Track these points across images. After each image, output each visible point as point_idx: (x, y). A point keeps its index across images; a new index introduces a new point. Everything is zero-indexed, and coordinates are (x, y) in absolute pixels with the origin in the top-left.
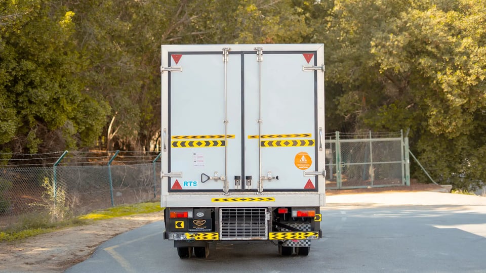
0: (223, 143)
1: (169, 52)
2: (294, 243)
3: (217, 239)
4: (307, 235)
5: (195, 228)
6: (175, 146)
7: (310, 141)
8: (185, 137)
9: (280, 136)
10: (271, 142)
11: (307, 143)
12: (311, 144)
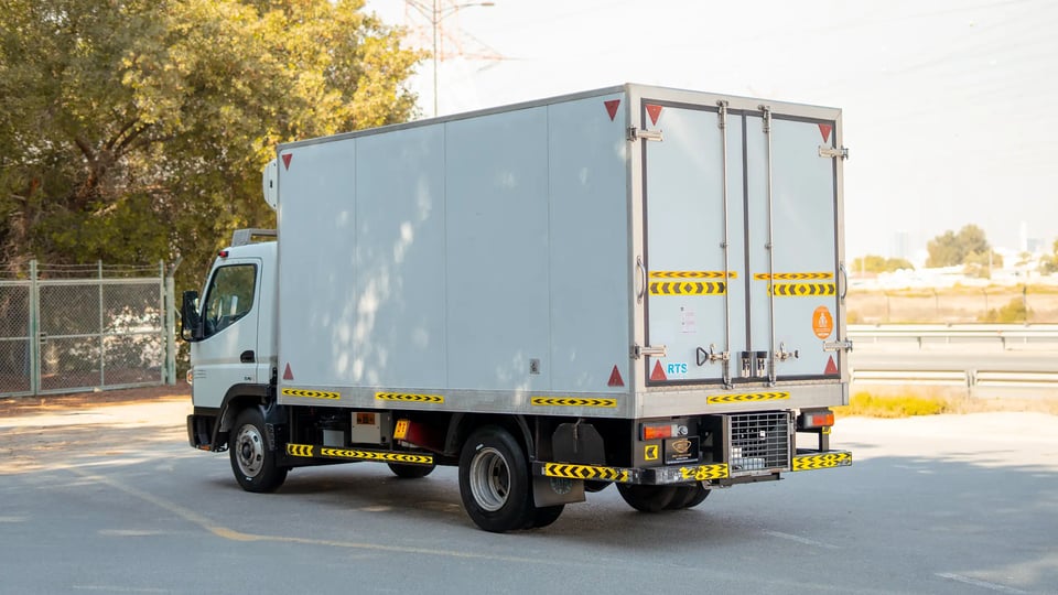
0: (722, 288)
1: (642, 99)
3: (726, 476)
4: (838, 460)
5: (675, 459)
6: (655, 291)
7: (831, 286)
8: (669, 275)
9: (795, 276)
10: (783, 287)
11: (827, 289)
12: (831, 292)
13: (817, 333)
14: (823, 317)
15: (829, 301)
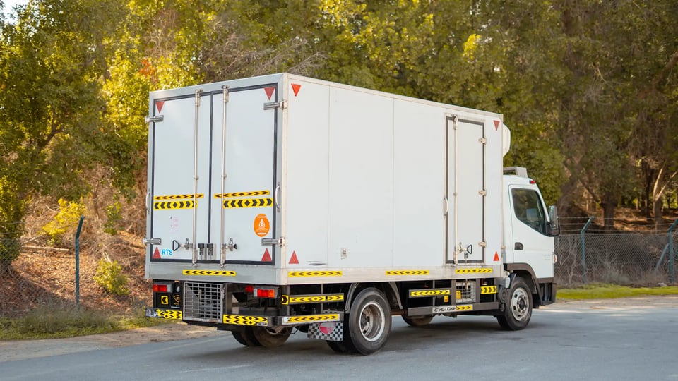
2: (323, 335)
3: (181, 318)
4: (257, 321)
5: (175, 306)
6: (157, 207)
7: (269, 200)
8: (164, 198)
9: (241, 194)
10: (233, 202)
11: (266, 202)
12: (269, 204)
13: (257, 233)
14: (262, 222)
15: (267, 211)
